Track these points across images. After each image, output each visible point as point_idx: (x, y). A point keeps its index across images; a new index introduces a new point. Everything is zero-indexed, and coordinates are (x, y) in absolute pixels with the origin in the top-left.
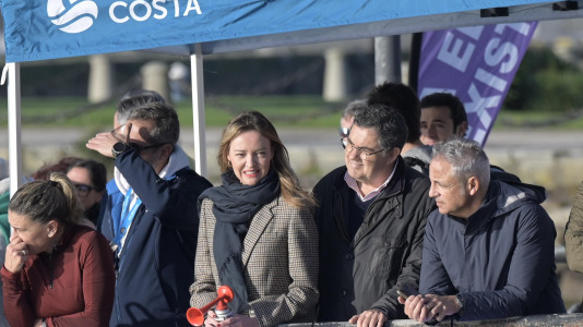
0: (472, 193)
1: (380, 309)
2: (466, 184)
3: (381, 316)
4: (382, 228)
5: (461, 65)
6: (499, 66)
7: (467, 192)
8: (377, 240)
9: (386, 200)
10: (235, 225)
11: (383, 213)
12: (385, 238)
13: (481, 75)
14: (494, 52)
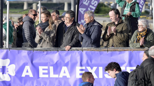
0: (92, 19)
1: (70, 45)
2: (91, 18)
3: (70, 47)
4: (70, 31)
5: (87, 4)
6: (94, 5)
7: (91, 19)
8: (69, 33)
9: (71, 27)
10: (43, 29)
11: (71, 29)
12: (71, 33)
13: (91, 6)
14: (93, 2)
